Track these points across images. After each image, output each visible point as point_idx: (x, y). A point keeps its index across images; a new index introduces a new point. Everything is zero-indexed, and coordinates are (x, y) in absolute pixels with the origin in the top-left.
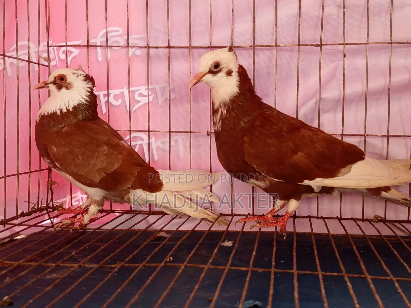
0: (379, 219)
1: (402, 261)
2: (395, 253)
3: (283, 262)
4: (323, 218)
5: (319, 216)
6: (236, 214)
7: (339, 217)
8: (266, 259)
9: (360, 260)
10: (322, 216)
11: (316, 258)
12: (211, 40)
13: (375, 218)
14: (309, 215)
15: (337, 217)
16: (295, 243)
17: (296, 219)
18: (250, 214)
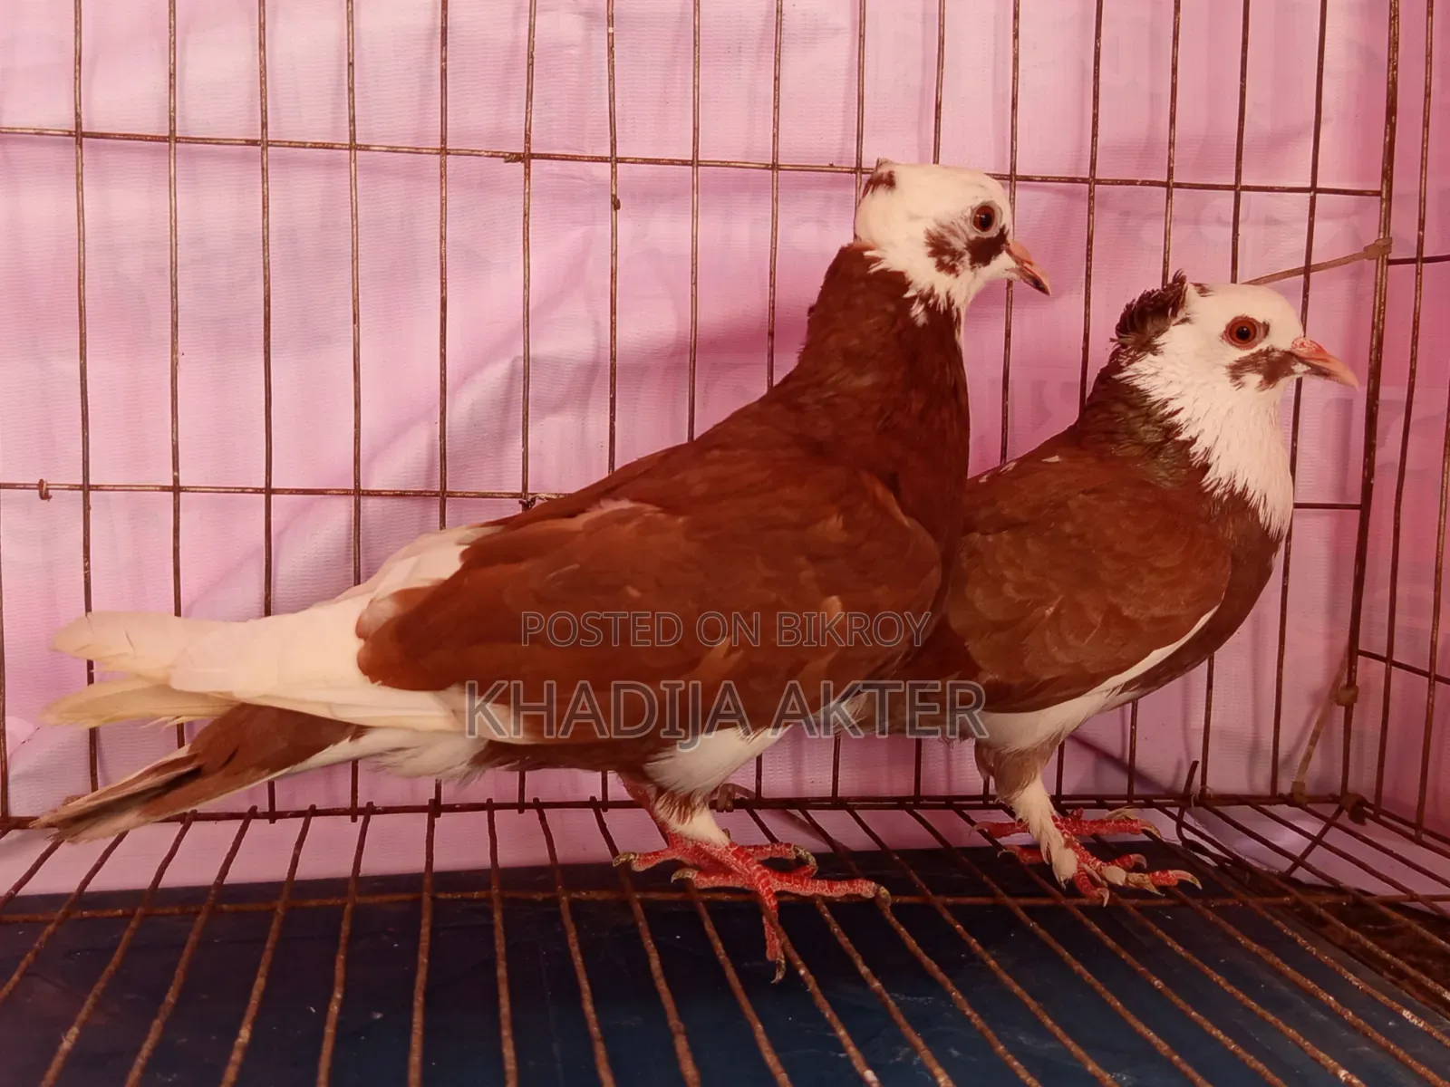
0: (738, 796)
1: (830, 1016)
2: (802, 972)
3: (378, 1016)
4: (539, 806)
5: (528, 799)
6: (200, 814)
7: (599, 798)
8: (314, 1011)
9: (674, 1029)
10: (536, 800)
11: (506, 1033)
12: (78, 105)
13: (726, 796)
14: (490, 800)
15: (593, 799)
16: (425, 961)
17: (439, 816)
18: (258, 811)
